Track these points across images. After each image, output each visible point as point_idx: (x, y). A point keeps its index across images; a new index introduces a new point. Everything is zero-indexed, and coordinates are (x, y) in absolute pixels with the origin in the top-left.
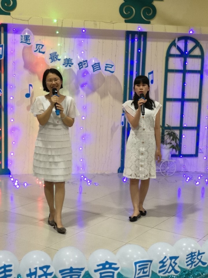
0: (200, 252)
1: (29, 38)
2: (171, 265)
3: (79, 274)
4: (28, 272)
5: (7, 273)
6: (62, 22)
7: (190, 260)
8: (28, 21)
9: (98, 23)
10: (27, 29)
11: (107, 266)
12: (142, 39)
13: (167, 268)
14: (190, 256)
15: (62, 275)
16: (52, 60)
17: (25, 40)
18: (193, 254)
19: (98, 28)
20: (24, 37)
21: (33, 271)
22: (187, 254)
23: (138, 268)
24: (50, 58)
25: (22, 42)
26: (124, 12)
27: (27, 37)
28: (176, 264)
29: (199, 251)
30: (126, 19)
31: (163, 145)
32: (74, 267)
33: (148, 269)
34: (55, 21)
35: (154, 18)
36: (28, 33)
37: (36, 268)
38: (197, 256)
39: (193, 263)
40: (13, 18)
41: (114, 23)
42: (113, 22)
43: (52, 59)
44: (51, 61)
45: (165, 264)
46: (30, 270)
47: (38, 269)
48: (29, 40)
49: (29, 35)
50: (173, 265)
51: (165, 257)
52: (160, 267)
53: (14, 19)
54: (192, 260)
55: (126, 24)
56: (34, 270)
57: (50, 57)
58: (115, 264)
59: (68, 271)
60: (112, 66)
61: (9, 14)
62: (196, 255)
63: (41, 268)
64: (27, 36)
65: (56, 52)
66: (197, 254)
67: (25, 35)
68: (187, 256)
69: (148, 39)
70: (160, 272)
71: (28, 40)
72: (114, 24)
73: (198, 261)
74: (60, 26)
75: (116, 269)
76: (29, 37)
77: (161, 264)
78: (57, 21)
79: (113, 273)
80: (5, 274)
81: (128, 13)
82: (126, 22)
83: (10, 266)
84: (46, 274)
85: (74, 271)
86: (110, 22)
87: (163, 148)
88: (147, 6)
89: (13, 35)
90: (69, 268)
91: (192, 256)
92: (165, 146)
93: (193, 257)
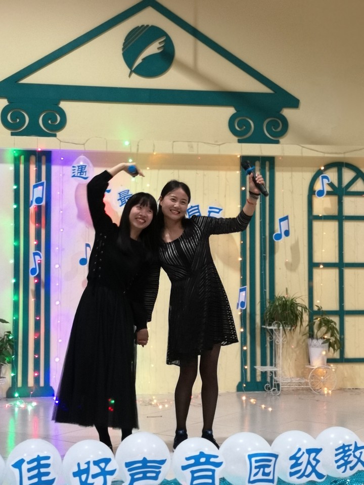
0: (359, 445)
1: (86, 170)
2: (309, 463)
3: (157, 470)
4: (76, 469)
5: (43, 470)
6: (138, 145)
7: (342, 458)
8: (84, 144)
9: (195, 145)
10: (82, 157)
11: (203, 460)
12: (267, 168)
13: (303, 467)
14: (341, 450)
15: (129, 470)
16: (122, 202)
17: (78, 173)
18: (347, 448)
19: (195, 152)
20: (77, 168)
21: (84, 466)
22: (337, 448)
23: (254, 464)
24: (118, 200)
25: (74, 176)
26: (237, 128)
27: (82, 168)
28: (318, 461)
29: (356, 443)
30: (239, 138)
31: (312, 340)
32: (148, 459)
33: (271, 469)
34: (127, 143)
35: (285, 135)
36: (84, 162)
37: (88, 463)
38: (354, 452)
39: (347, 463)
40: (60, 141)
41: (219, 145)
42: (219, 143)
43: (121, 200)
44: (121, 204)
45: (299, 462)
46: (79, 465)
47: (91, 464)
48: (86, 172)
49: (85, 165)
50: (314, 463)
51: (299, 450)
52: (292, 467)
53: (62, 143)
54: (346, 458)
55: (240, 144)
56: (86, 466)
57: (119, 198)
58: (216, 457)
59: (140, 465)
60: (220, 210)
61: (55, 136)
62: (351, 450)
63: (97, 463)
64: (82, 166)
65: (129, 190)
66: (352, 448)
67: (79, 165)
68: (337, 450)
69: (276, 168)
70: (292, 474)
71: (83, 172)
72: (221, 146)
73: (355, 460)
74: (134, 150)
75: (218, 465)
76: (85, 168)
77: (293, 462)
78: (130, 144)
79: (213, 471)
80: (39, 471)
81: (243, 129)
82: (240, 141)
83: (48, 458)
84: (104, 473)
85: (148, 464)
86: (213, 143)
87: (313, 347)
88: (272, 117)
89: (61, 167)
90: (141, 459)
91: (345, 452)
92: (315, 341)
93: (347, 453)
